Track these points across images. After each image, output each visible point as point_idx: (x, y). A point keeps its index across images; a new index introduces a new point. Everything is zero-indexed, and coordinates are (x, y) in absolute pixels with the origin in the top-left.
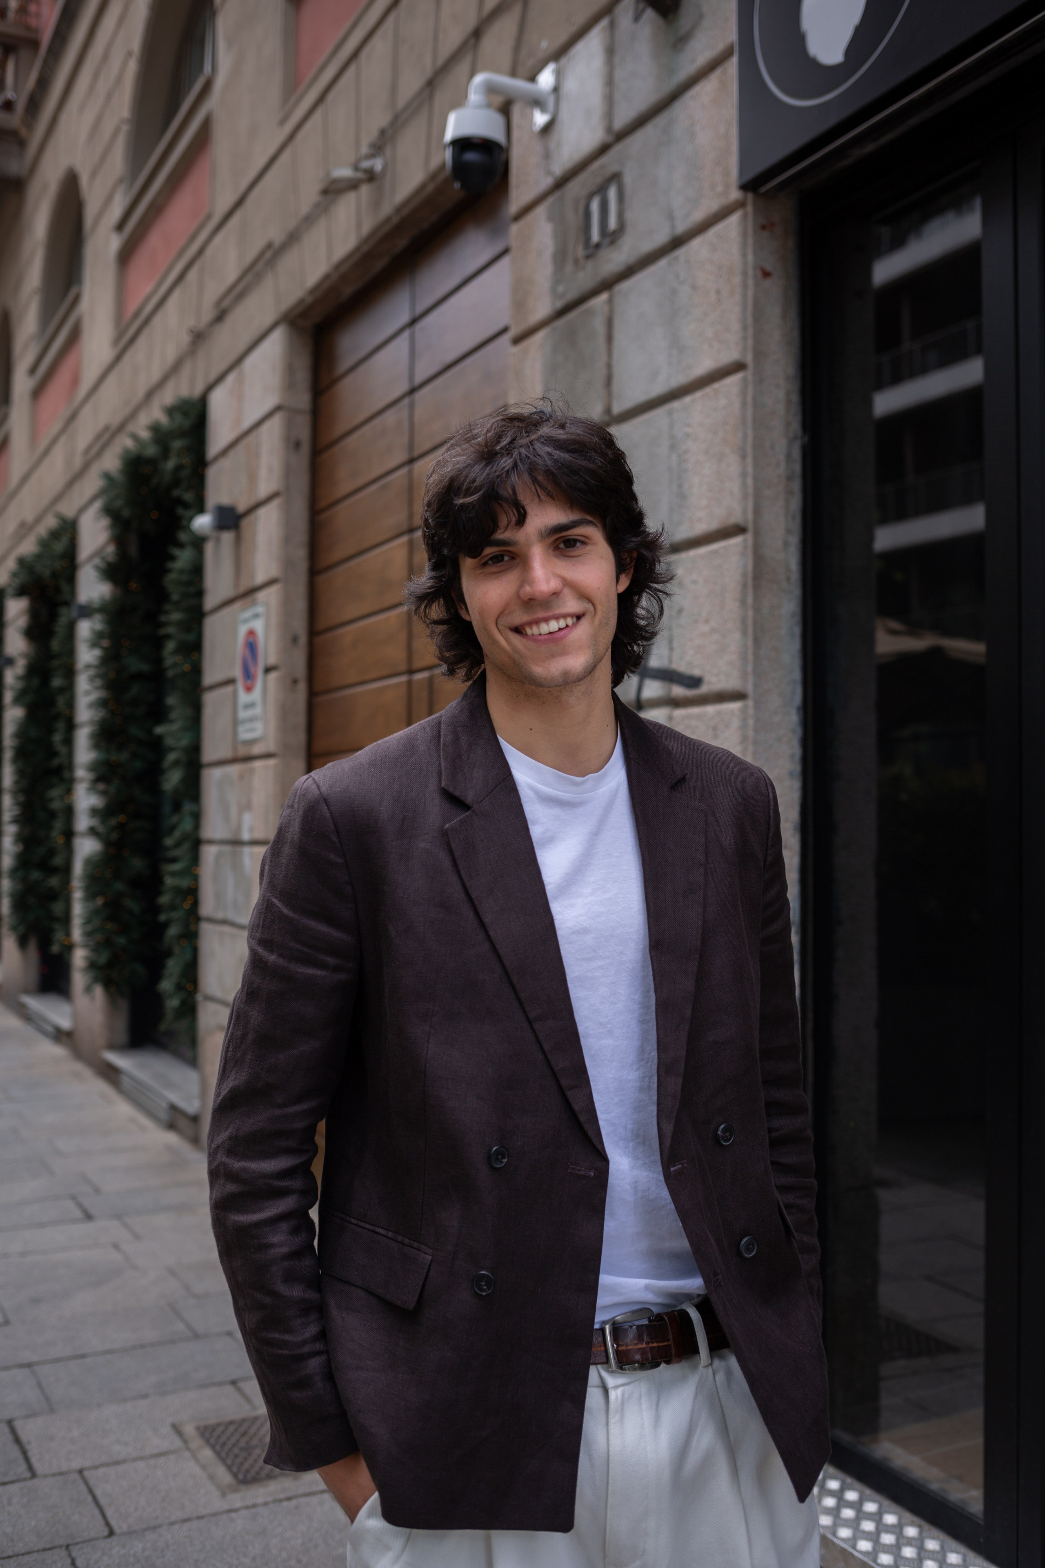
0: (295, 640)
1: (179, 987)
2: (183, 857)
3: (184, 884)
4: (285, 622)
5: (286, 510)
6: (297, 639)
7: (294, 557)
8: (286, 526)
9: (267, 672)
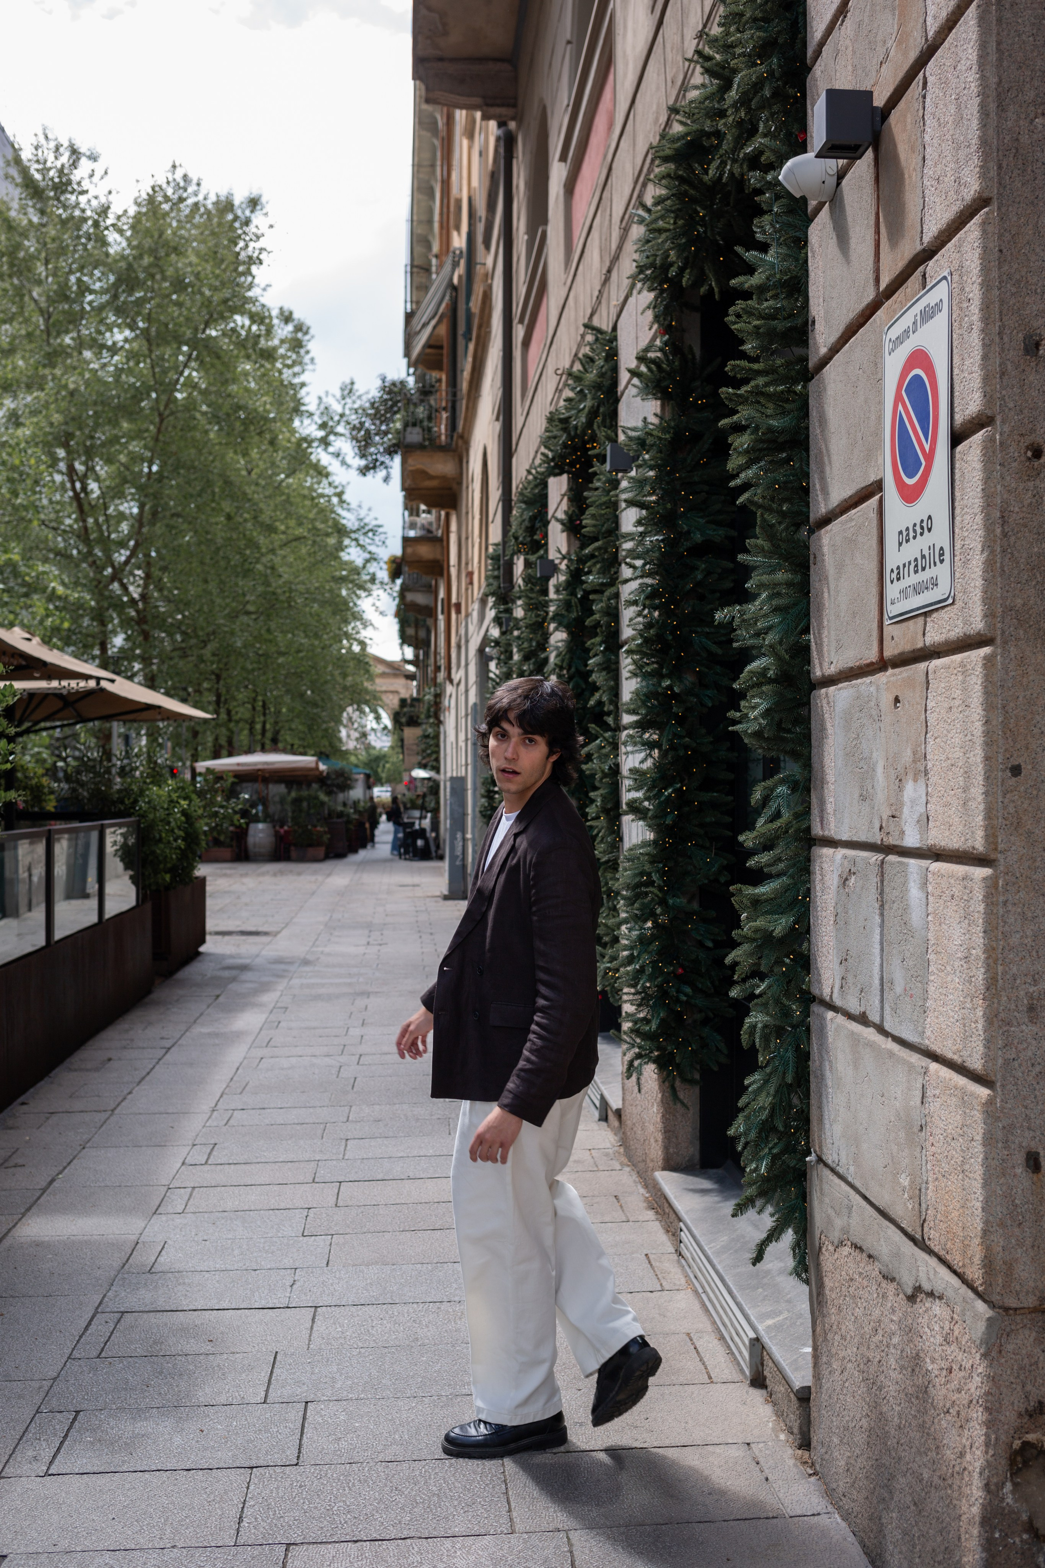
0: (1033, 346)
2: (774, 870)
3: (780, 925)
4: (1002, 302)
5: (999, 21)
6: (1037, 345)
7: (1025, 139)
8: (1000, 60)
9: (957, 438)
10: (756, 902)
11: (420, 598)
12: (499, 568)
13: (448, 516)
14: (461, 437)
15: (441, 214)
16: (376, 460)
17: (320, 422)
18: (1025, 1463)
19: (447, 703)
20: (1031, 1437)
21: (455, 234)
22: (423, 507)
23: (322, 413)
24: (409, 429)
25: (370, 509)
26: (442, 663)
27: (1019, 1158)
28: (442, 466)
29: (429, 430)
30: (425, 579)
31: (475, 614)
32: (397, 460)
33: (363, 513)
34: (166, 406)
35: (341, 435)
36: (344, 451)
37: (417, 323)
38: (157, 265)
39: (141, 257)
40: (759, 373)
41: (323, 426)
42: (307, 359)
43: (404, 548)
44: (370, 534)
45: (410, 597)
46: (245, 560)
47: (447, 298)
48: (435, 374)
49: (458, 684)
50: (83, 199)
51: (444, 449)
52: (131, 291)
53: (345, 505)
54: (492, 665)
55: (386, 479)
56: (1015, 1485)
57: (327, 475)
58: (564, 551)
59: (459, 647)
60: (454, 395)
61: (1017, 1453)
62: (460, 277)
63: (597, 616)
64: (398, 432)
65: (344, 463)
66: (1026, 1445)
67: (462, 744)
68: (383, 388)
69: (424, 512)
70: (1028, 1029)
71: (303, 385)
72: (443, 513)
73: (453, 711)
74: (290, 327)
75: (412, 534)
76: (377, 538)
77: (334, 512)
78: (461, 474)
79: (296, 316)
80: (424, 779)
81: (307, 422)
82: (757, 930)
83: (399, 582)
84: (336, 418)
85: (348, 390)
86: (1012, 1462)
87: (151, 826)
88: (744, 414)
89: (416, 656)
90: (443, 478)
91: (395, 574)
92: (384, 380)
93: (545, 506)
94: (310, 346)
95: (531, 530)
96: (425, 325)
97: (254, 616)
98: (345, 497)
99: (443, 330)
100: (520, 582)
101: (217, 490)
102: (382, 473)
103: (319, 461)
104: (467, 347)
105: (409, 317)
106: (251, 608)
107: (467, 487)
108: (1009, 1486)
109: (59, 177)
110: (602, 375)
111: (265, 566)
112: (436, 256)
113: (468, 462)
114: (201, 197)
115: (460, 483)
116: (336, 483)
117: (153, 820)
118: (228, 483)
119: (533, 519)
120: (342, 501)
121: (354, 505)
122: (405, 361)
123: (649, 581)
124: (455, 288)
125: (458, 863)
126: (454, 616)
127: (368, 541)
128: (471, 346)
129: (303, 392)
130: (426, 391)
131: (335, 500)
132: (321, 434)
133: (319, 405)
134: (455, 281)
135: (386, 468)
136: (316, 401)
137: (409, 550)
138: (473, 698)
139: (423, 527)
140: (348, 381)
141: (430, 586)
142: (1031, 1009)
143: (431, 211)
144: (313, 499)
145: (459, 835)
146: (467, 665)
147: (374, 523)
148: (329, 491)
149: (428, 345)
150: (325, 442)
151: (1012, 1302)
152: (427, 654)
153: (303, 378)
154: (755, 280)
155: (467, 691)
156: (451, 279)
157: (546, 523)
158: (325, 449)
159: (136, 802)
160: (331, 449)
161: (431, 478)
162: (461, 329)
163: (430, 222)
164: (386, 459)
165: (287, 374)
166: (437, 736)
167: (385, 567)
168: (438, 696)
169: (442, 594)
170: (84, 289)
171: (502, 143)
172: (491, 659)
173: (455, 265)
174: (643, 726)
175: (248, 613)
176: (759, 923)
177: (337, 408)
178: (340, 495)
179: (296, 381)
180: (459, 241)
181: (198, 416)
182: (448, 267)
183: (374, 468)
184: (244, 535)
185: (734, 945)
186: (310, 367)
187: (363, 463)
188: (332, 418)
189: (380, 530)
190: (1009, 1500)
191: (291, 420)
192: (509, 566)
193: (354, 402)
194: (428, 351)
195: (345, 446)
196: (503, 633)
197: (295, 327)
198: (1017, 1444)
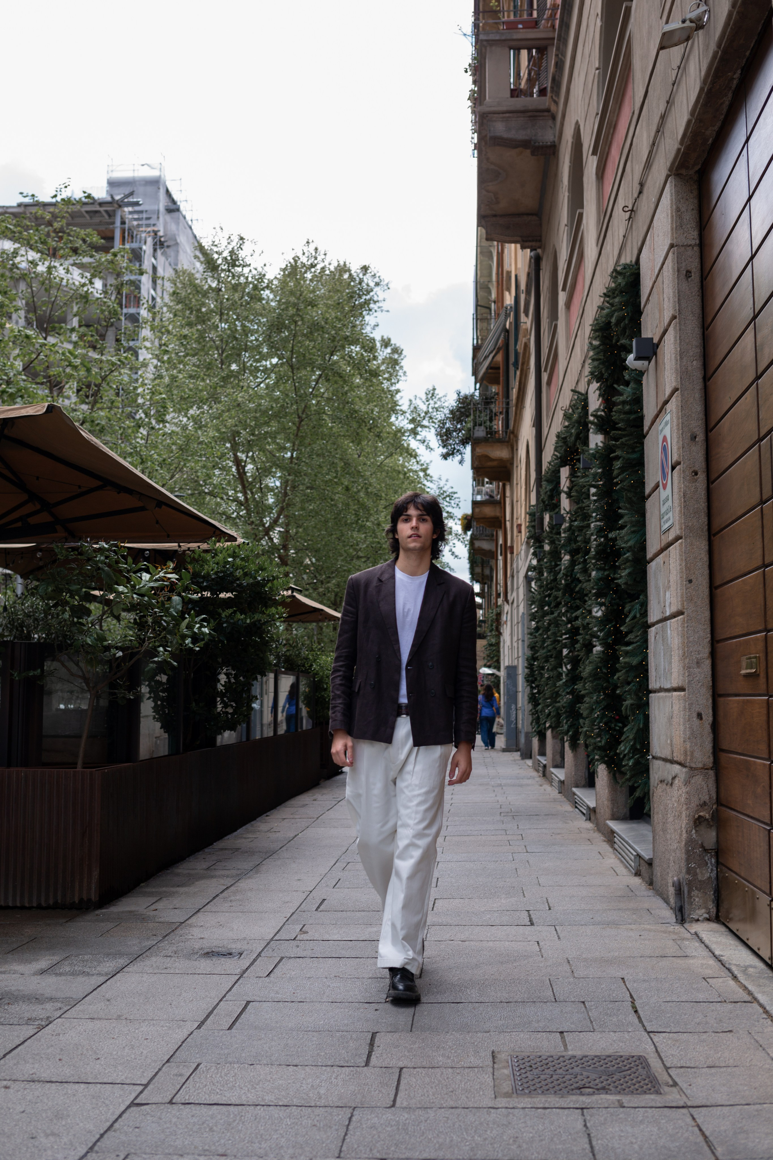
0: (694, 438)
1: (634, 750)
2: (635, 640)
3: (635, 661)
4: (683, 423)
5: (680, 330)
6: (695, 437)
7: (690, 368)
8: (680, 342)
9: (673, 468)
10: (627, 653)
11: (485, 545)
12: (534, 521)
13: (504, 486)
14: (513, 432)
15: (497, 274)
16: (454, 449)
17: (410, 418)
18: (700, 823)
19: (505, 619)
20: (701, 814)
21: (507, 294)
22: (486, 480)
23: (412, 412)
24: (477, 428)
25: (447, 481)
26: (501, 590)
27: (695, 715)
28: (500, 453)
29: (491, 428)
30: (489, 531)
31: (523, 552)
32: (469, 448)
33: (442, 484)
34: (304, 411)
35: (426, 427)
36: (428, 438)
37: (481, 355)
38: (299, 315)
39: (286, 309)
40: (625, 436)
41: (413, 421)
42: (401, 373)
43: (473, 509)
44: (448, 499)
45: (477, 544)
46: (359, 519)
47: (502, 336)
48: (494, 389)
49: (512, 603)
50: (246, 270)
51: (500, 441)
52: (279, 331)
53: (429, 478)
54: (533, 584)
55: (461, 462)
56: (696, 831)
57: (415, 456)
58: (568, 510)
59: (513, 576)
60: (508, 404)
61: (696, 819)
62: (510, 323)
63: (579, 544)
64: (469, 430)
65: (428, 447)
66: (700, 816)
67: (515, 644)
68: (459, 400)
69: (487, 483)
70: (696, 670)
71: (398, 391)
72: (501, 484)
73: (509, 623)
74: (389, 350)
75: (479, 498)
76: (452, 502)
77: (421, 483)
78: (513, 458)
79: (392, 342)
80: (489, 674)
81: (400, 418)
82: (625, 663)
83: (469, 533)
84: (423, 415)
85: (431, 394)
86: (695, 822)
87: (321, 681)
88: (618, 453)
89: (482, 589)
90: (501, 460)
91: (466, 528)
92: (459, 394)
93: (558, 483)
94: (403, 363)
95: (551, 497)
96: (486, 357)
97: (363, 560)
98: (428, 472)
99: (499, 358)
100: (547, 529)
101: (339, 469)
102: (458, 458)
103: (409, 445)
104: (515, 373)
105: (476, 349)
106: (360, 554)
107: (517, 467)
108: (694, 831)
109: (231, 256)
110: (580, 417)
111: (373, 523)
112: (495, 302)
113: (517, 450)
114: (326, 263)
115: (512, 464)
116: (422, 462)
117: (322, 677)
118: (347, 464)
119: (552, 490)
120: (426, 475)
121: (435, 478)
122: (473, 379)
123: (598, 523)
124: (507, 331)
125: (513, 726)
126: (509, 556)
127: (446, 503)
128: (518, 373)
129: (398, 397)
130: (487, 400)
131: (421, 474)
132: (412, 426)
133: (410, 405)
134: (507, 326)
135: (461, 454)
136: (408, 403)
137: (477, 510)
138: (521, 609)
139: (487, 493)
140: (431, 388)
141: (493, 535)
142: (698, 663)
143: (490, 268)
144: (405, 474)
145: (513, 707)
146: (518, 588)
147: (451, 490)
148: (416, 467)
149: (490, 367)
150: (414, 432)
151: (693, 765)
152: (490, 587)
153: (398, 386)
154: (621, 398)
155: (518, 606)
156: (505, 325)
157: (559, 494)
158: (415, 438)
159: (312, 665)
160: (419, 437)
161: (492, 460)
162: (512, 359)
163: (490, 275)
164: (461, 448)
165: (386, 385)
166: (498, 644)
167: (459, 522)
168: (499, 615)
169: (501, 541)
170: (246, 332)
171: (533, 261)
172: (532, 580)
173: (507, 316)
174: (598, 595)
175: (359, 558)
176: (627, 660)
177: (424, 408)
178: (425, 470)
179: (393, 388)
180: (509, 300)
181: (325, 417)
182: (502, 317)
183: (453, 454)
184: (358, 501)
185: (618, 671)
186: (403, 378)
187: (445, 451)
188: (419, 415)
189: (455, 496)
190: (694, 836)
191: (389, 416)
192: (542, 519)
193: (435, 403)
194: (490, 371)
195: (430, 435)
196: (538, 561)
197: (392, 349)
198: (697, 816)
